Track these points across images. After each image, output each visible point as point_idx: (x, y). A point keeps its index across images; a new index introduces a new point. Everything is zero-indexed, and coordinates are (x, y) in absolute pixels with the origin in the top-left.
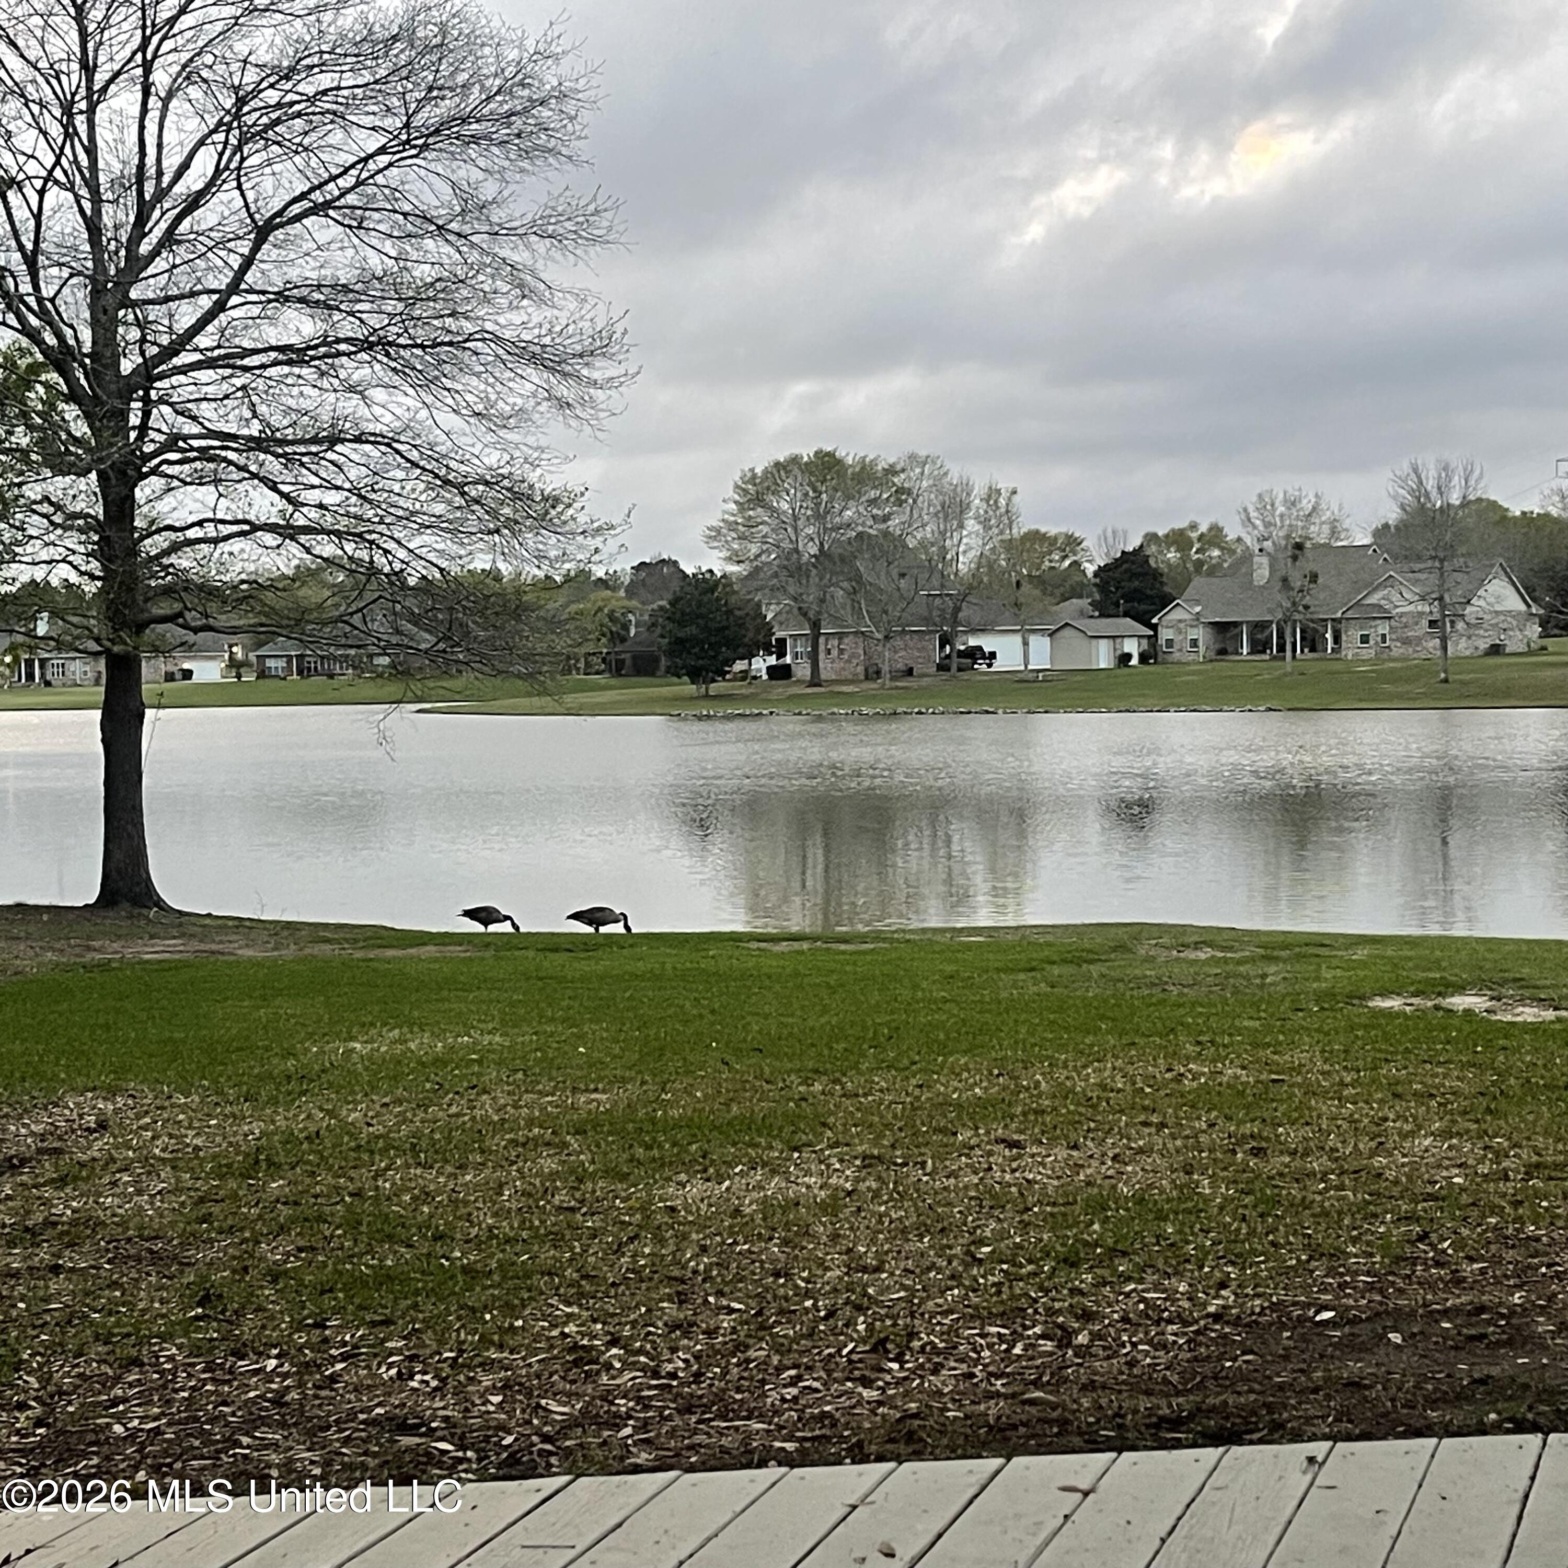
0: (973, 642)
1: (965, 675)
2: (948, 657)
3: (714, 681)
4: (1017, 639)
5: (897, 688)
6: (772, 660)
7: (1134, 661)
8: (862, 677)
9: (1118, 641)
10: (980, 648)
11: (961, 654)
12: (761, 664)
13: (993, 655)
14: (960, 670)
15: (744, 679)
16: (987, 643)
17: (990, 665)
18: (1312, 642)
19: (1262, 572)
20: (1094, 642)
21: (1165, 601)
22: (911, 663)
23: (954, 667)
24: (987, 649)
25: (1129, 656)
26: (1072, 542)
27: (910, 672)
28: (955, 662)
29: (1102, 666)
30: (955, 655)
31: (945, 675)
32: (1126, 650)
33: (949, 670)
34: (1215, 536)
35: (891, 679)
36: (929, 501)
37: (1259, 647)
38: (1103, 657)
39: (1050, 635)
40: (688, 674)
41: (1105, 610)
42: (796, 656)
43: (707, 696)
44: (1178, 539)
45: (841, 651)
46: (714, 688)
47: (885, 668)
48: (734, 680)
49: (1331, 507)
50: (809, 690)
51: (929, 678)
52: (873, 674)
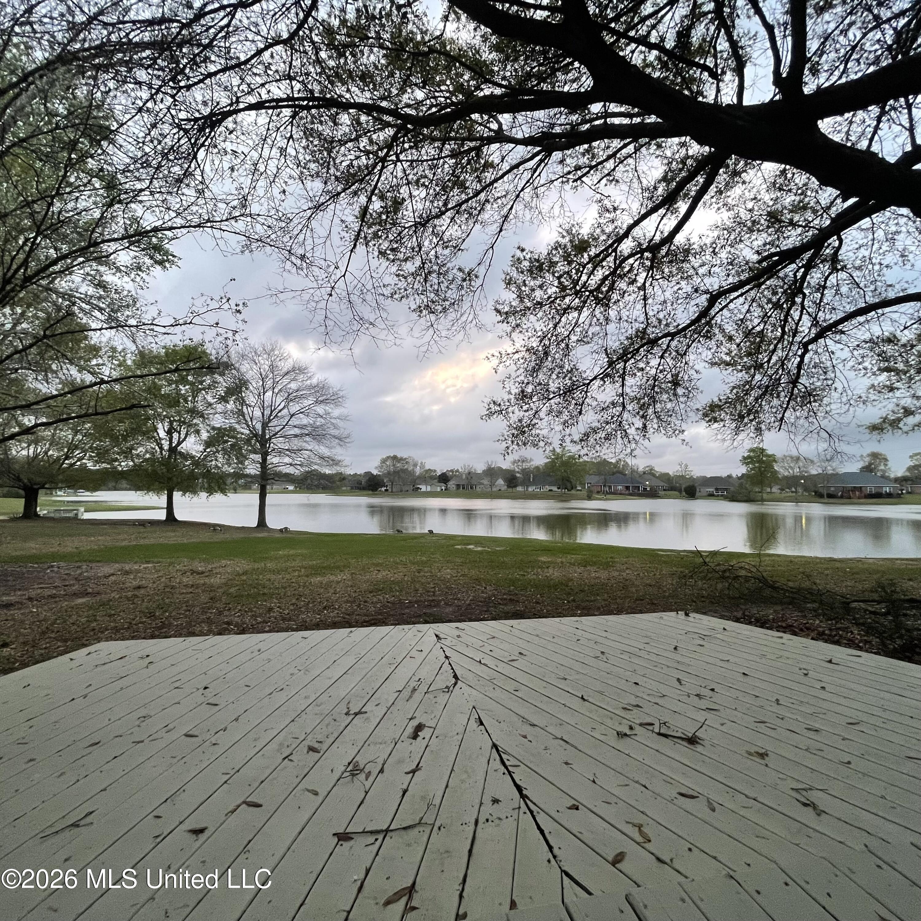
0: (418, 486)
1: (416, 492)
3: (376, 491)
4: (425, 486)
5: (405, 493)
6: (385, 488)
7: (443, 490)
9: (441, 487)
12: (383, 489)
13: (421, 488)
15: (381, 491)
16: (420, 486)
17: (420, 490)
18: (472, 488)
19: (464, 477)
20: (437, 487)
21: (448, 481)
22: (408, 489)
23: (415, 490)
26: (435, 471)
27: (407, 491)
29: (438, 491)
30: (415, 488)
31: (413, 492)
34: (457, 471)
36: (411, 463)
37: (463, 488)
38: (439, 489)
39: (430, 486)
40: (371, 490)
41: (439, 482)
42: (389, 488)
43: (375, 494)
44: (452, 471)
45: (396, 487)
47: (404, 490)
48: (379, 491)
49: (475, 467)
50: (392, 493)
51: (411, 492)
52: (401, 491)
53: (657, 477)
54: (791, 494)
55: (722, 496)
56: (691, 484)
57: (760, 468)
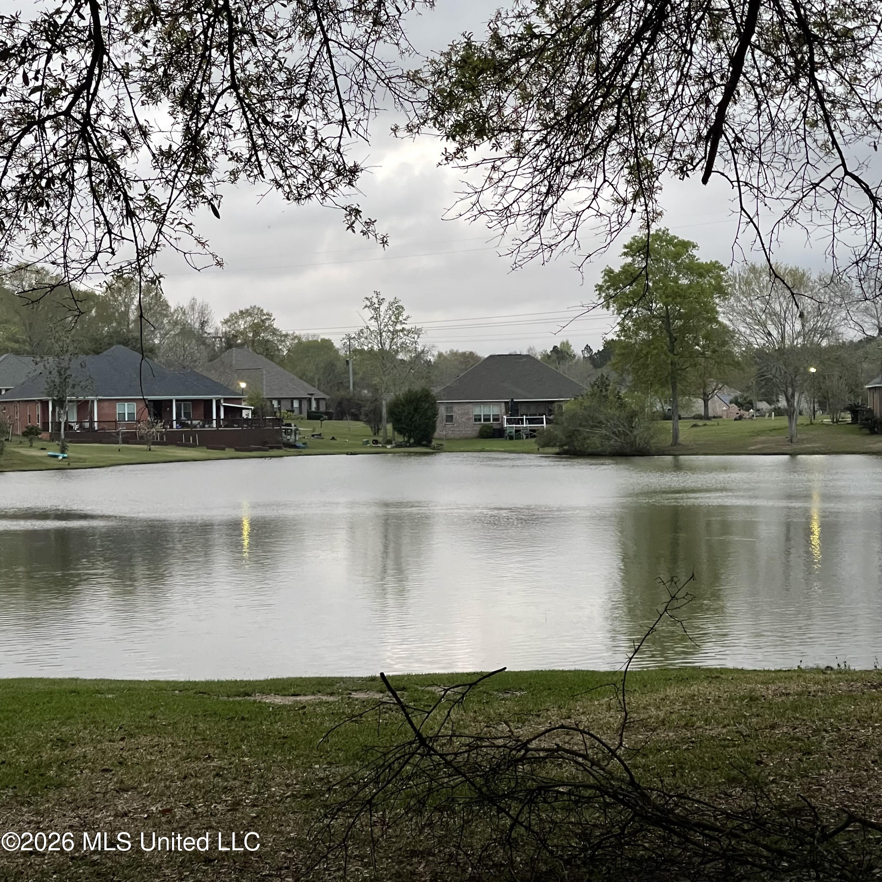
53: (282, 362)
54: (774, 422)
55: (532, 434)
56: (418, 386)
57: (666, 318)
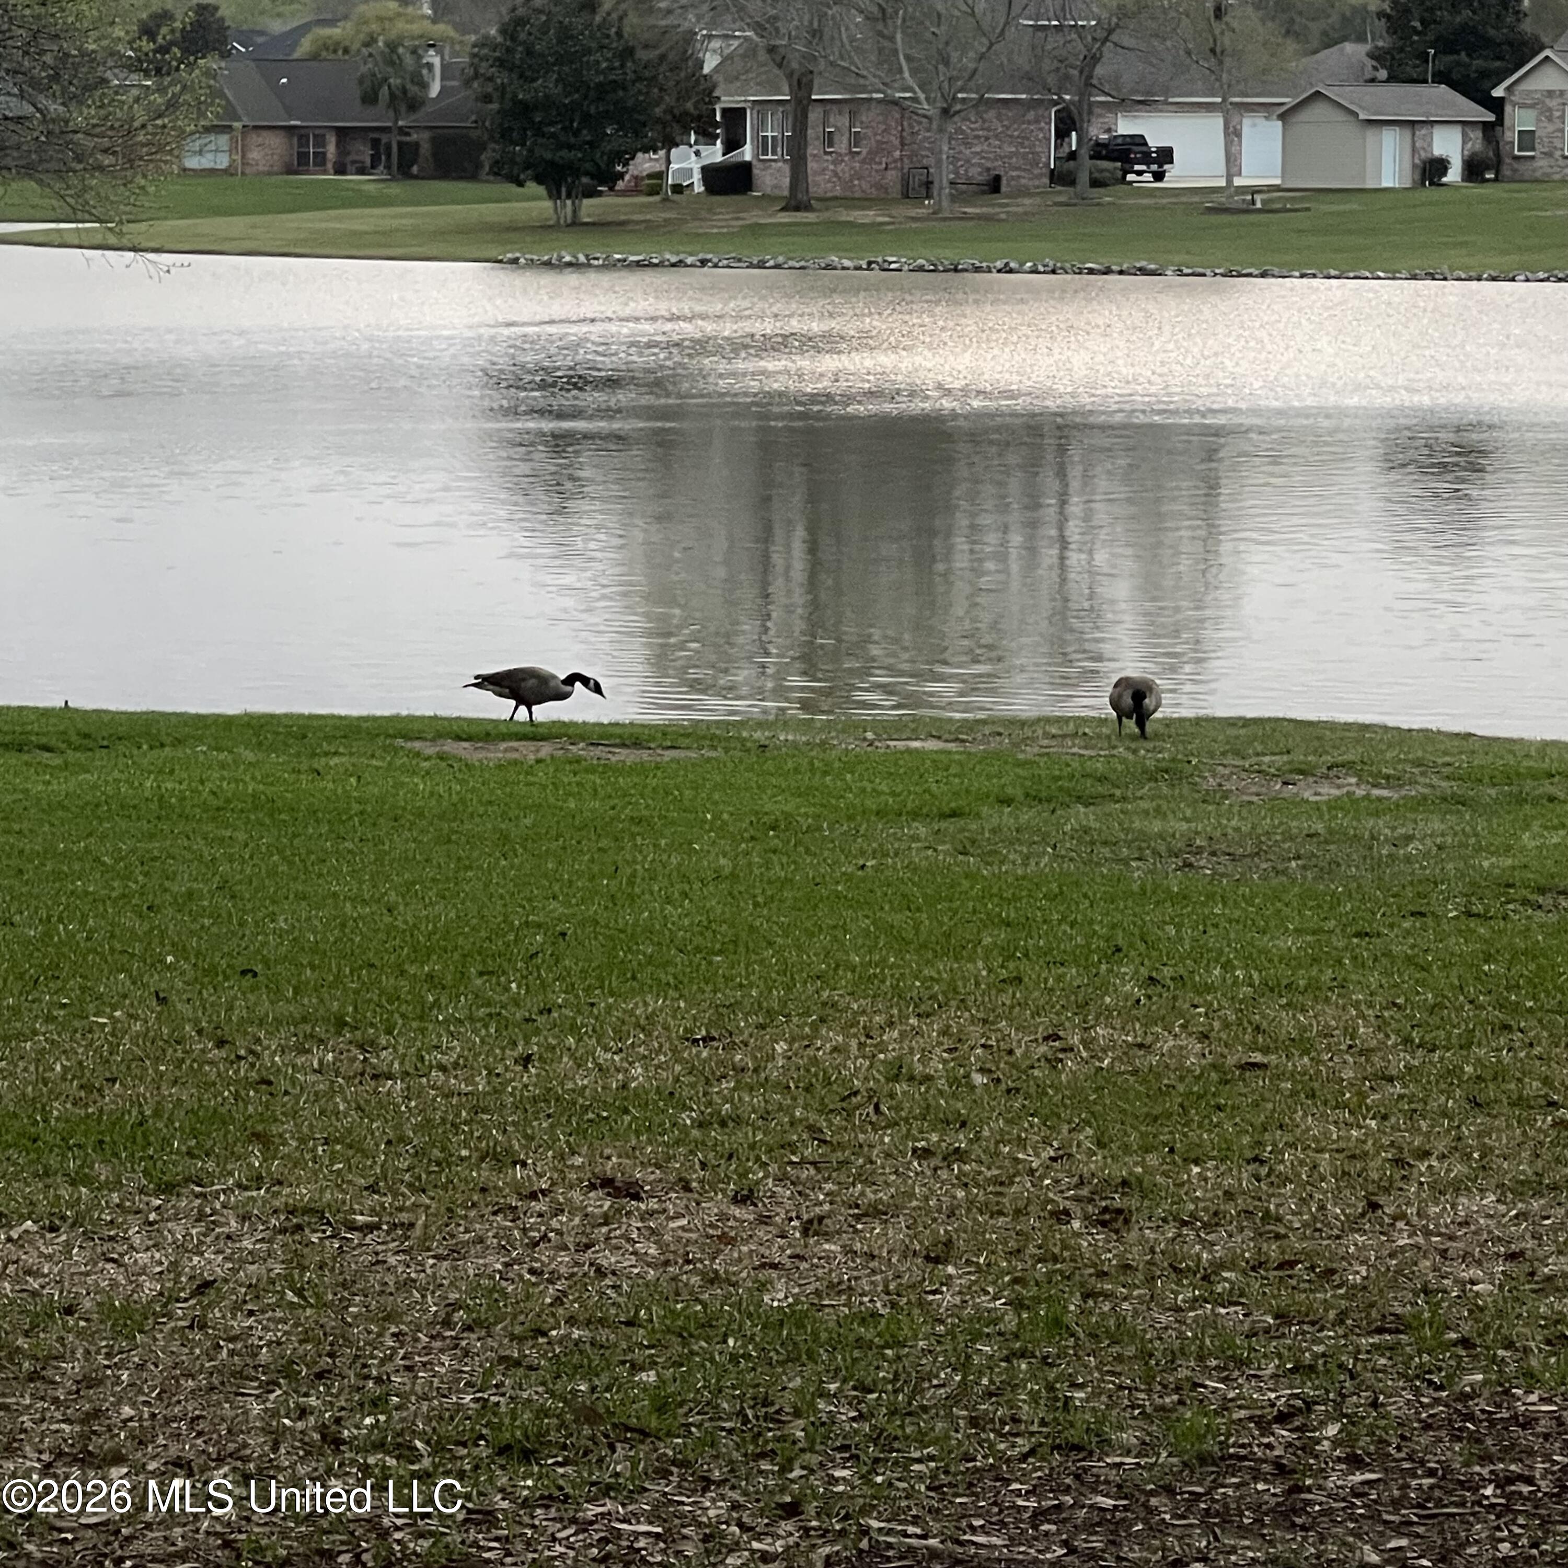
0: (1126, 127)
1: (1106, 196)
2: (1072, 156)
3: (591, 193)
4: (1216, 122)
5: (965, 217)
6: (715, 154)
7: (1454, 175)
8: (895, 191)
9: (1422, 132)
10: (1139, 140)
11: (1102, 151)
12: (691, 161)
13: (1166, 155)
14: (1096, 183)
15: (654, 191)
16: (1154, 129)
17: (1159, 176)
20: (1371, 134)
21: (1520, 52)
22: (998, 167)
23: (1083, 178)
24: (1154, 142)
25: (1440, 166)
27: (994, 185)
28: (1086, 167)
29: (1387, 183)
30: (1084, 153)
31: (1063, 194)
32: (1438, 150)
33: (1073, 183)
35: (953, 199)
38: (1389, 165)
39: (1282, 117)
40: (539, 180)
41: (1398, 67)
42: (762, 145)
43: (575, 223)
45: (857, 139)
46: (590, 208)
47: (944, 176)
48: (635, 190)
50: (785, 218)
51: (1032, 199)
52: (918, 187)
